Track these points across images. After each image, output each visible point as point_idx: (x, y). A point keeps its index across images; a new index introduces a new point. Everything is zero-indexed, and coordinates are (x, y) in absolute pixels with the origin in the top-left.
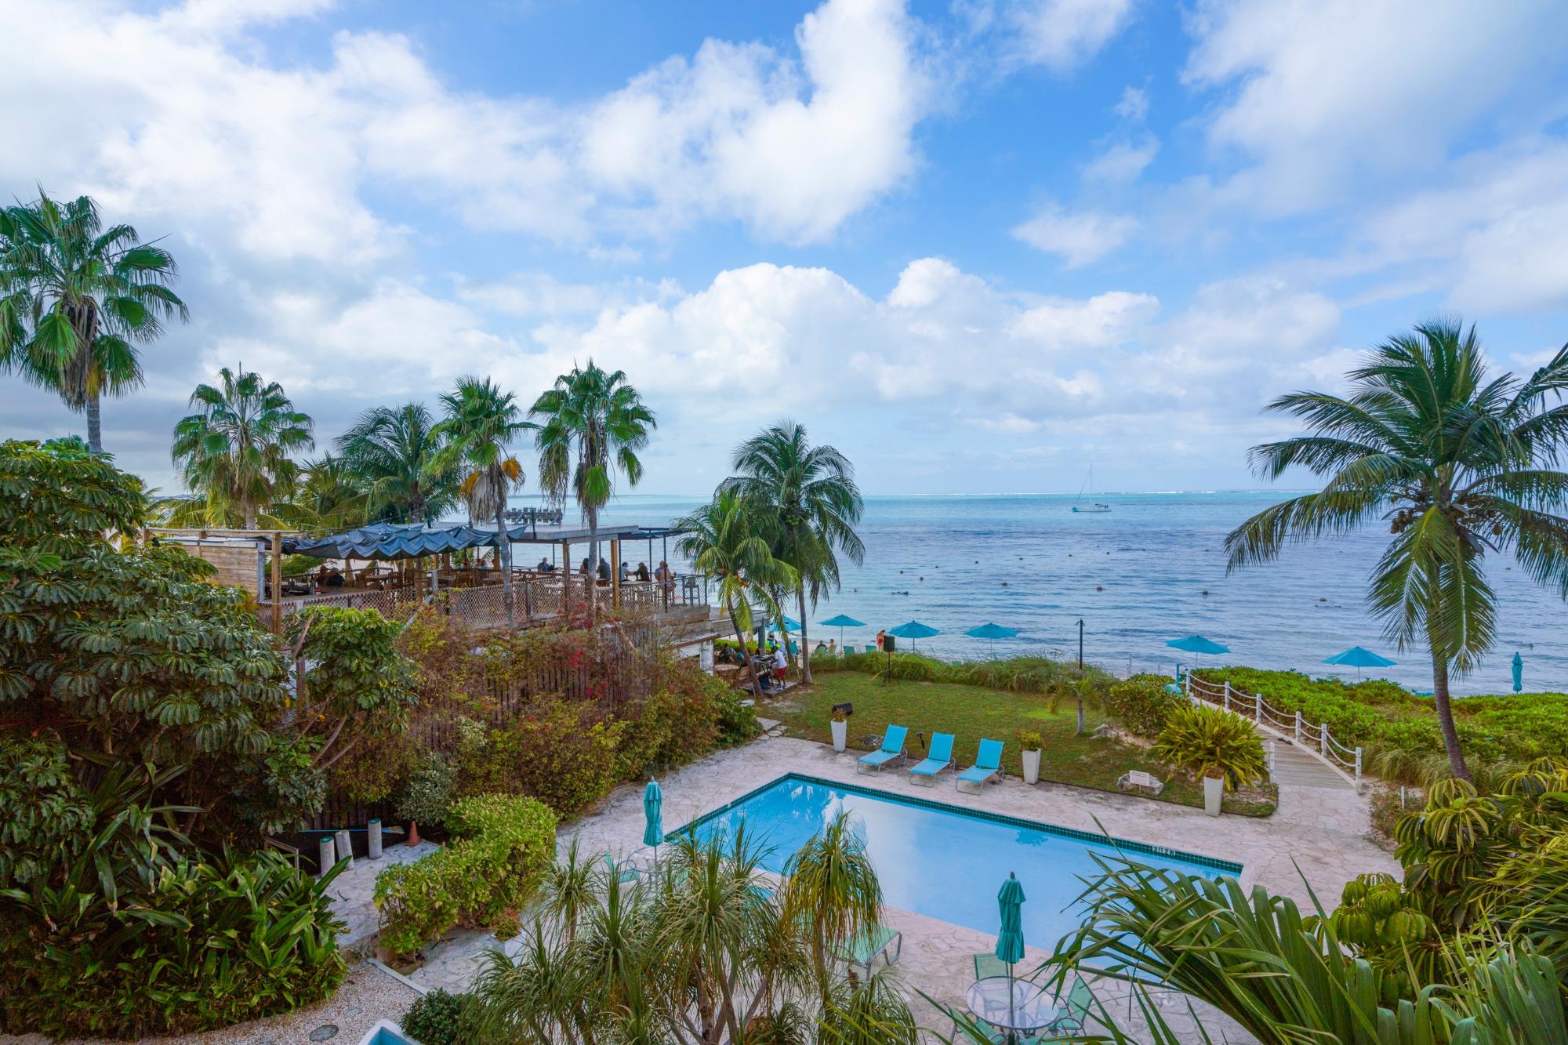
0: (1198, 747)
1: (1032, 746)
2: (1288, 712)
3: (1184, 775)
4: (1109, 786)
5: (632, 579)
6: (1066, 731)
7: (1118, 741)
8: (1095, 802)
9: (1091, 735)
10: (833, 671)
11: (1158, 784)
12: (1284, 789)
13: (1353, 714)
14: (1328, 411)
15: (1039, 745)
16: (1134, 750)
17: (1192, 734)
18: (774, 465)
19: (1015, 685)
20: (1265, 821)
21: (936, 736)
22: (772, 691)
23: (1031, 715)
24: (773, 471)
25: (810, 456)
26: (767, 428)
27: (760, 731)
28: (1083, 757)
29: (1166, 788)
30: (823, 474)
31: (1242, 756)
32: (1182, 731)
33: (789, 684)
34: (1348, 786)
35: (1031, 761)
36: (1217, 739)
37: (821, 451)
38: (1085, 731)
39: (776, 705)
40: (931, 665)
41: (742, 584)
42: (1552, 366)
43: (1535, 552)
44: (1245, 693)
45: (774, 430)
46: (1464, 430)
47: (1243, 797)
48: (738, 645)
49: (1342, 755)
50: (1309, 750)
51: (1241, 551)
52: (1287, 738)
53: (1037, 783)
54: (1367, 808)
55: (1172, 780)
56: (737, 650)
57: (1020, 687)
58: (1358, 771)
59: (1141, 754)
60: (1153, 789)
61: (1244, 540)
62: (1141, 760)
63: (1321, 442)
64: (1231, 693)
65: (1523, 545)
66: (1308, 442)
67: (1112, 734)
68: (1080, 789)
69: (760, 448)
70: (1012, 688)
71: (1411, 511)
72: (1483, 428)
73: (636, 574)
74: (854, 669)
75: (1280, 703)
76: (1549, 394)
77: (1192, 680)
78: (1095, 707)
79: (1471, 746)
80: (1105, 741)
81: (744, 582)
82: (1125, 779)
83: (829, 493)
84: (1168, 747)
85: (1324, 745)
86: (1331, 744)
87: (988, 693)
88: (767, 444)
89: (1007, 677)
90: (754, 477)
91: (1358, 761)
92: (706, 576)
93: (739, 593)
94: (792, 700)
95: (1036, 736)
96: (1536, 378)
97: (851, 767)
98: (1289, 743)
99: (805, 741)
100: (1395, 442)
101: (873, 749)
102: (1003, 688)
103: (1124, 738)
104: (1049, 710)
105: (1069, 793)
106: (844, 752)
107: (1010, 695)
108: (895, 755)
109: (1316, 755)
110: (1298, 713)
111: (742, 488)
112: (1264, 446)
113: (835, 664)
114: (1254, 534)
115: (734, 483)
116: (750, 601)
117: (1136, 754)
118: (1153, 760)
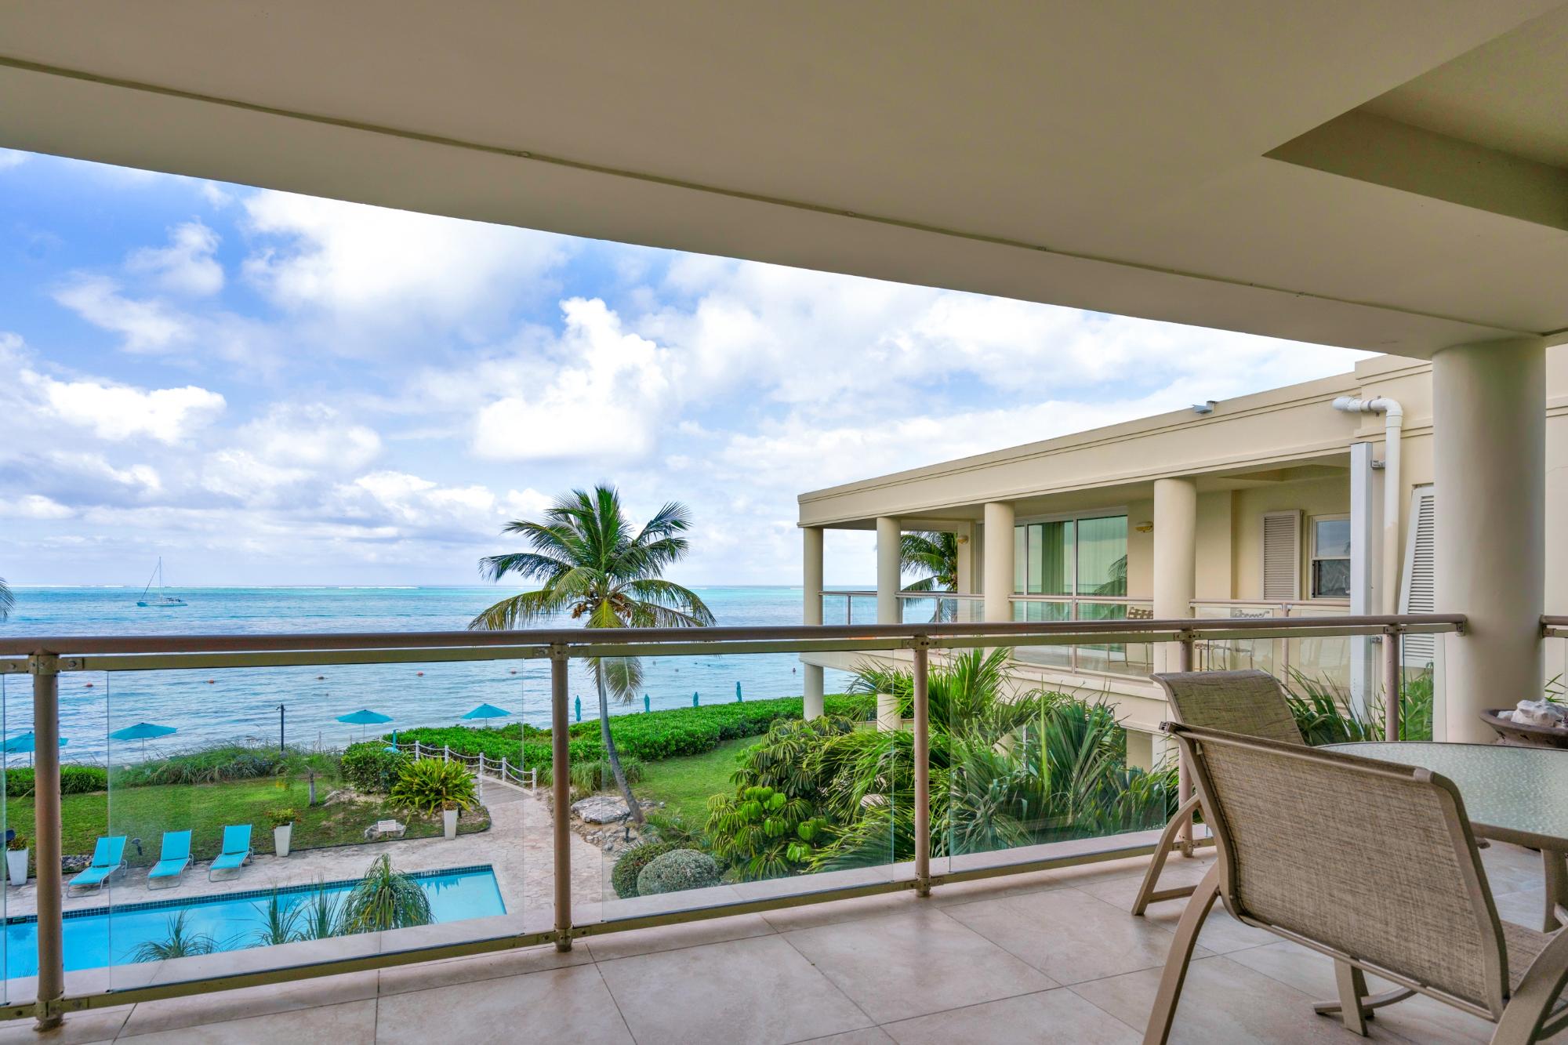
0: (431, 790)
1: (285, 822)
2: (497, 759)
3: (417, 815)
4: (358, 839)
7: (352, 803)
8: (353, 855)
9: (324, 803)
11: (402, 827)
12: (491, 808)
14: (540, 537)
15: (292, 819)
16: (368, 807)
17: (424, 782)
19: (216, 775)
20: (487, 833)
21: (163, 838)
28: (324, 823)
29: (408, 829)
31: (461, 790)
34: (528, 796)
35: (283, 836)
36: (444, 781)
38: (317, 800)
42: (656, 520)
44: (434, 747)
47: (467, 821)
49: (524, 778)
50: (491, 779)
53: (289, 854)
54: (545, 807)
55: (410, 821)
57: (222, 777)
58: (534, 785)
59: (376, 808)
60: (399, 832)
63: (530, 556)
64: (421, 749)
66: (519, 556)
67: (345, 798)
68: (334, 849)
70: (212, 780)
71: (585, 604)
75: (464, 749)
80: (340, 804)
85: (505, 772)
86: (510, 770)
89: (210, 767)
91: (534, 777)
95: (288, 811)
96: (649, 525)
103: (357, 799)
104: (282, 788)
105: (325, 854)
109: (498, 781)
110: (481, 754)
112: (495, 557)
117: (372, 810)
118: (388, 811)
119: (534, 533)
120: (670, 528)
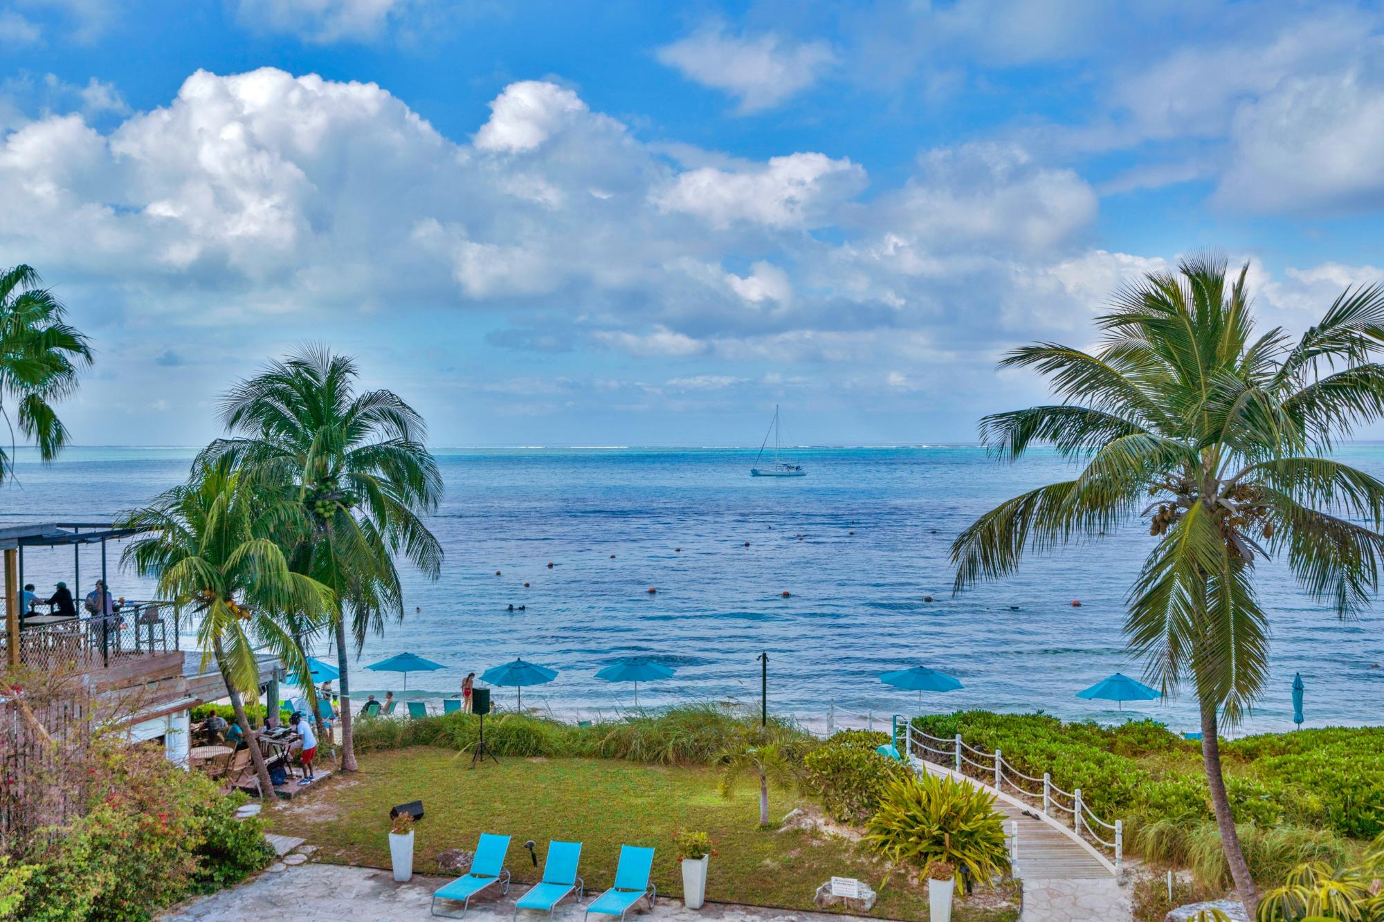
0: (921, 836)
1: (696, 853)
2: (1034, 775)
3: (904, 876)
4: (803, 902)
5: (44, 610)
6: (744, 822)
7: (815, 833)
9: (778, 827)
10: (391, 747)
11: (869, 894)
12: (1030, 886)
13: (1113, 772)
14: (1076, 372)
15: (706, 850)
16: (837, 846)
17: (914, 818)
18: (294, 419)
19: (671, 756)
21: (553, 845)
22: (292, 787)
23: (696, 801)
24: (292, 430)
25: (354, 409)
26: (282, 360)
27: (270, 857)
28: (768, 861)
29: (880, 899)
30: (376, 435)
31: (977, 843)
32: (901, 814)
33: (319, 774)
34: (1108, 874)
35: (694, 874)
36: (946, 823)
37: (372, 399)
38: (771, 820)
39: (298, 810)
40: (545, 730)
41: (240, 615)
42: (1323, 327)
43: (1309, 557)
44: (981, 750)
45: (295, 364)
46: (1230, 404)
47: (980, 905)
48: (231, 711)
49: (1099, 831)
50: (1060, 826)
51: (972, 561)
52: (1034, 811)
53: (703, 907)
54: (1128, 903)
55: (889, 884)
56: (232, 720)
57: (678, 758)
58: (1118, 851)
59: (846, 850)
60: (862, 902)
61: (974, 546)
62: (847, 859)
63: (1069, 412)
64: (964, 750)
65: (1296, 550)
66: (1054, 412)
67: (807, 823)
68: (764, 910)
69: (272, 393)
70: (666, 761)
71: (1174, 506)
72: (1251, 403)
73: (50, 602)
74: (426, 742)
75: (1025, 761)
76: (1321, 359)
77: (913, 734)
78: (785, 786)
79: (1247, 808)
80: (798, 832)
81: (242, 611)
82: (825, 890)
83: (385, 466)
84: (882, 838)
85: (1078, 818)
86: (1086, 816)
87: (632, 771)
88: (281, 386)
89: (660, 743)
90: (261, 437)
91: (1118, 839)
92: (178, 603)
93: (235, 631)
94: (325, 801)
95: (701, 837)
96: (1307, 340)
97: (422, 906)
98: (1037, 818)
99: (345, 869)
100: (1153, 414)
101: (456, 874)
102: (654, 760)
103: (824, 829)
104: (719, 791)
106: (410, 881)
107: (662, 771)
108: (492, 881)
109: (1069, 833)
110: (1047, 775)
111: (241, 456)
112: (1002, 415)
113: (393, 737)
114: (988, 540)
115: (229, 448)
116: (253, 641)
117: (840, 852)
118: (862, 859)
119: (1061, 365)
120: (1362, 342)
